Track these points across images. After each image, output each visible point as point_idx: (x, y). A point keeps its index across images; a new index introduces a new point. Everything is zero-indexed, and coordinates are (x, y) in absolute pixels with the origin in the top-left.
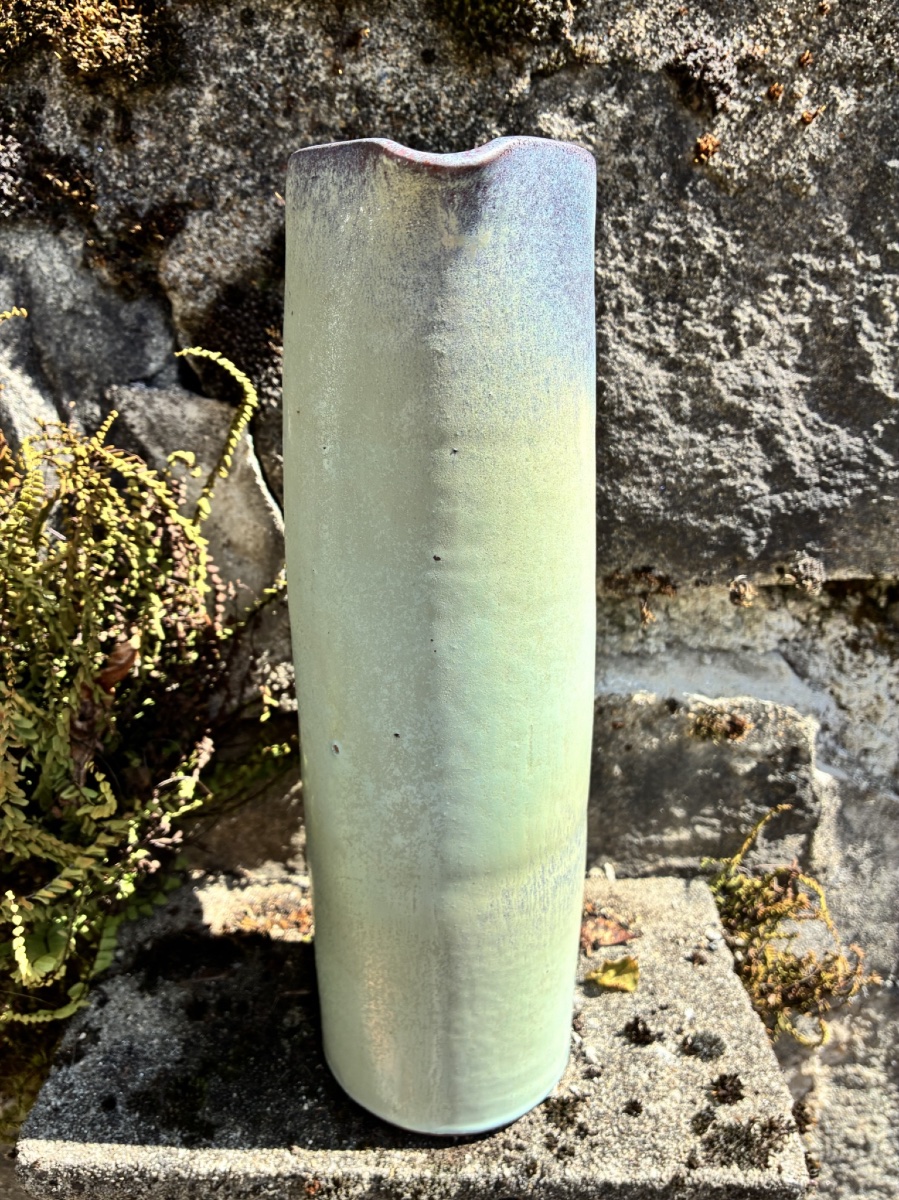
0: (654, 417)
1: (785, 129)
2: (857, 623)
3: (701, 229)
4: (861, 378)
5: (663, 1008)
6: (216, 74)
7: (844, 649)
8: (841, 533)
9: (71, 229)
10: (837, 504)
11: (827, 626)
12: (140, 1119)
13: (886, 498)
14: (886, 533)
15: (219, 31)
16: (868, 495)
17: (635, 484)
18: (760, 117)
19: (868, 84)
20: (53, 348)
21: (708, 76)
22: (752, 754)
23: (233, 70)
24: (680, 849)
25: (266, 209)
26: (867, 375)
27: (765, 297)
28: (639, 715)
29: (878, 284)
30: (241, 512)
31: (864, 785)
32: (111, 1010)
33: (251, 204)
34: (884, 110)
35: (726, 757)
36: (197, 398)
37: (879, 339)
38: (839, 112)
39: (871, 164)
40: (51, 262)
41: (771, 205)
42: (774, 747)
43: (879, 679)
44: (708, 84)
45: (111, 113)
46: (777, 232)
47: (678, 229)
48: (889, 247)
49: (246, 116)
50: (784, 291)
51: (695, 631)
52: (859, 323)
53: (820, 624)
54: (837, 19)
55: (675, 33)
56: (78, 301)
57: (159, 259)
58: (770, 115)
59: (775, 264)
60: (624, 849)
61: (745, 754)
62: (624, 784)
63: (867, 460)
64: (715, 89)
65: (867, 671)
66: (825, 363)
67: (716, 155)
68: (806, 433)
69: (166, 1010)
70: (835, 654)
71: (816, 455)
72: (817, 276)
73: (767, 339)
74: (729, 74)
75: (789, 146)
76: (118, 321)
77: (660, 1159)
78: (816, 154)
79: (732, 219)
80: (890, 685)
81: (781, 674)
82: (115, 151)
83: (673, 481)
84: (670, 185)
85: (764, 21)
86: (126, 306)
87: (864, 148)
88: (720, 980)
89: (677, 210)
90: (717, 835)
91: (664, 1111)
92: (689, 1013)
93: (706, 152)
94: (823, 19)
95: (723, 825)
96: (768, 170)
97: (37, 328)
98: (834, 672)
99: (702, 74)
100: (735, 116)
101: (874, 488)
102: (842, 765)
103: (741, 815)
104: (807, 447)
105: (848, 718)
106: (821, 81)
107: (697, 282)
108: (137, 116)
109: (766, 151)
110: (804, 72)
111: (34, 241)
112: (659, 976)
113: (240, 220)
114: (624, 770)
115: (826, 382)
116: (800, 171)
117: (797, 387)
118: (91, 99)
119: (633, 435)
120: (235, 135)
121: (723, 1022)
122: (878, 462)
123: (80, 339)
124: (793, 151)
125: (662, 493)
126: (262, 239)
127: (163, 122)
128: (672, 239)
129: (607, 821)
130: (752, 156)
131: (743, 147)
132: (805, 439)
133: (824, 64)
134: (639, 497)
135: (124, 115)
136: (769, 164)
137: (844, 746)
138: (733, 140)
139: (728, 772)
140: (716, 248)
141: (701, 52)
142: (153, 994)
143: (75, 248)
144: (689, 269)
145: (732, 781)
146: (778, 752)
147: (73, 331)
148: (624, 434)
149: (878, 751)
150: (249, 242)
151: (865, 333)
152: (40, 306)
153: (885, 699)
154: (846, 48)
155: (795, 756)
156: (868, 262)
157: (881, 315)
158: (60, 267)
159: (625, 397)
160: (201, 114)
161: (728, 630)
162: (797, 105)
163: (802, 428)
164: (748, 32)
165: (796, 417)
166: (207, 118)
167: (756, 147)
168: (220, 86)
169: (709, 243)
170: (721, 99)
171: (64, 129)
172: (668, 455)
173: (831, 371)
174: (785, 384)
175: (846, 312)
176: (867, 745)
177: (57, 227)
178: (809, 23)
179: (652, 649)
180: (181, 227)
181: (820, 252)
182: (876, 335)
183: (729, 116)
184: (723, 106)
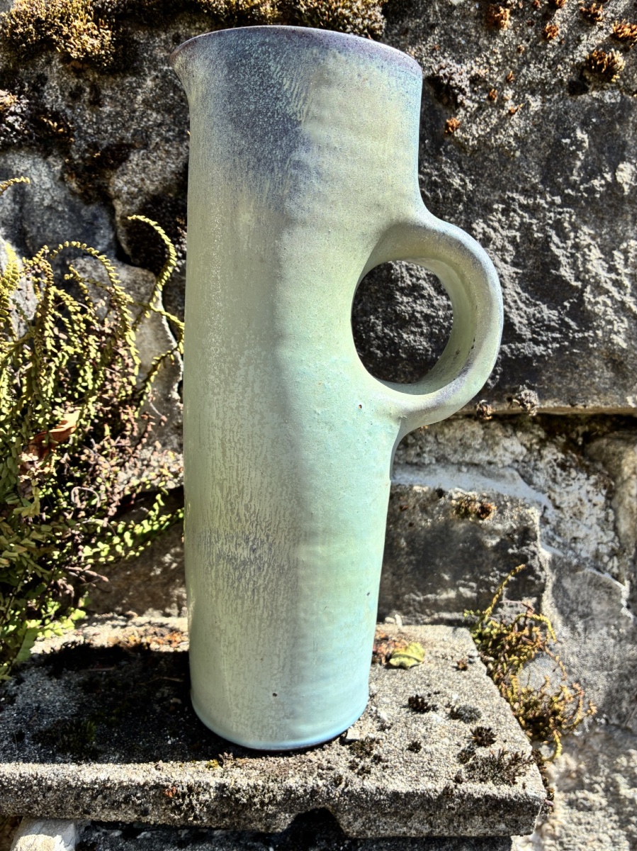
0: (423, 288)
1: (499, 118)
2: (564, 452)
3: (451, 174)
4: (553, 272)
5: (435, 693)
6: (155, 70)
7: (556, 468)
8: (548, 374)
9: (55, 157)
10: (544, 353)
11: (544, 452)
12: (41, 748)
13: (575, 351)
14: (576, 375)
15: (159, 46)
16: (562, 349)
17: (413, 333)
18: (484, 111)
19: (548, 94)
20: (35, 230)
21: (452, 83)
22: (496, 532)
23: (166, 68)
24: (448, 606)
25: (181, 149)
26: (557, 270)
27: (491, 217)
28: (418, 500)
29: (560, 213)
30: (150, 344)
31: (575, 561)
32: (26, 686)
33: (171, 146)
34: (558, 109)
35: (479, 534)
36: (127, 266)
37: (563, 248)
38: (531, 109)
39: (552, 140)
40: (40, 175)
41: (493, 162)
42: (512, 527)
43: (581, 487)
44: (452, 88)
45: (88, 90)
46: (496, 179)
47: (436, 173)
48: (566, 191)
49: (172, 94)
50: (503, 215)
51: (455, 451)
52: (550, 237)
53: (539, 451)
54: (528, 56)
55: (432, 60)
56: (55, 201)
57: (109, 179)
58: (490, 110)
59: (497, 198)
60: (409, 605)
61: (493, 532)
62: (408, 554)
63: (561, 325)
64: (456, 91)
65: (572, 482)
66: (531, 261)
67: (458, 130)
68: (522, 305)
69: (67, 686)
70: (550, 471)
71: (528, 320)
72: (524, 207)
73: (494, 244)
74: (465, 83)
75: (502, 127)
76: (80, 217)
77: (434, 776)
78: (519, 133)
79: (469, 169)
80: (588, 492)
81: (514, 479)
82: (87, 112)
83: (437, 331)
84: (431, 147)
85: (485, 56)
86: (85, 207)
87: (547, 131)
88: (477, 679)
89: (435, 161)
90: (475, 595)
91: (437, 750)
92: (455, 696)
93: (452, 127)
94: (520, 55)
95: (479, 587)
96: (490, 140)
97: (26, 217)
98: (550, 483)
99: (449, 82)
100: (469, 109)
101: (566, 343)
102: (559, 547)
103: (491, 579)
104: (523, 314)
105: (561, 515)
106: (521, 91)
107: (449, 206)
108: (103, 92)
109: (488, 130)
110: (509, 85)
111: (31, 162)
112: (433, 676)
113: (164, 156)
114: (408, 543)
115: (532, 274)
116: (509, 143)
117: (515, 276)
118: (76, 80)
119: (411, 300)
120: (165, 105)
121: (480, 702)
122: (569, 327)
123: (54, 225)
124: (505, 130)
125: (430, 341)
126: (177, 167)
127: (120, 97)
128: (433, 178)
129: (397, 583)
130: (480, 132)
131: (474, 127)
132: (521, 309)
133: (521, 81)
134: (415, 341)
135: (96, 90)
136: (490, 137)
137: (559, 535)
138: (468, 122)
139: (481, 546)
140: (460, 185)
141: (447, 69)
142: (58, 678)
143: (56, 168)
144: (444, 197)
145: (484, 553)
146: (514, 531)
147: (49, 220)
148: (405, 300)
149: (583, 539)
150: (168, 169)
151: (554, 244)
152: (30, 203)
153: (586, 501)
154: (533, 72)
155: (525, 535)
156: (553, 200)
157: (564, 233)
158: (45, 179)
159: (405, 274)
160: (144, 92)
161: (478, 451)
162: (506, 104)
163: (519, 301)
164: (476, 62)
165: (515, 294)
166: (148, 95)
167: (482, 127)
168: (157, 77)
169: (456, 182)
170: (460, 97)
171: (57, 97)
172: (434, 314)
173: (535, 267)
174: (507, 273)
175: (542, 230)
176: (575, 535)
177: (46, 154)
178: (512, 57)
179: (427, 461)
180: (125, 159)
181: (525, 192)
182: (561, 245)
183: (465, 109)
184: (462, 102)
